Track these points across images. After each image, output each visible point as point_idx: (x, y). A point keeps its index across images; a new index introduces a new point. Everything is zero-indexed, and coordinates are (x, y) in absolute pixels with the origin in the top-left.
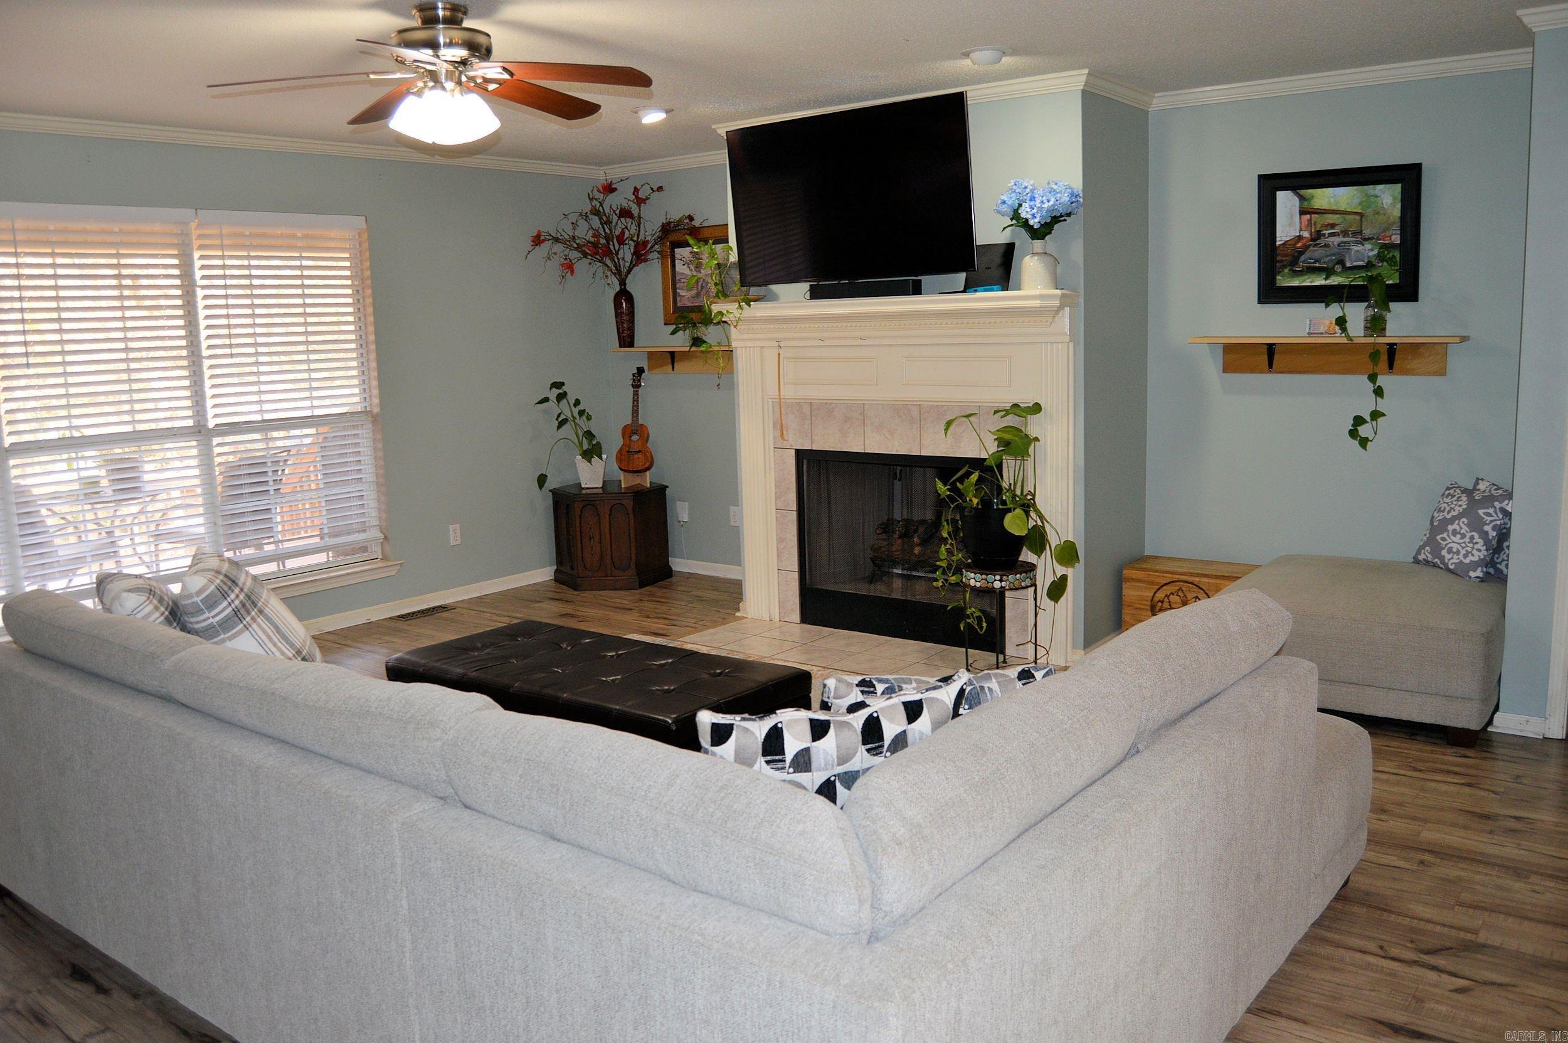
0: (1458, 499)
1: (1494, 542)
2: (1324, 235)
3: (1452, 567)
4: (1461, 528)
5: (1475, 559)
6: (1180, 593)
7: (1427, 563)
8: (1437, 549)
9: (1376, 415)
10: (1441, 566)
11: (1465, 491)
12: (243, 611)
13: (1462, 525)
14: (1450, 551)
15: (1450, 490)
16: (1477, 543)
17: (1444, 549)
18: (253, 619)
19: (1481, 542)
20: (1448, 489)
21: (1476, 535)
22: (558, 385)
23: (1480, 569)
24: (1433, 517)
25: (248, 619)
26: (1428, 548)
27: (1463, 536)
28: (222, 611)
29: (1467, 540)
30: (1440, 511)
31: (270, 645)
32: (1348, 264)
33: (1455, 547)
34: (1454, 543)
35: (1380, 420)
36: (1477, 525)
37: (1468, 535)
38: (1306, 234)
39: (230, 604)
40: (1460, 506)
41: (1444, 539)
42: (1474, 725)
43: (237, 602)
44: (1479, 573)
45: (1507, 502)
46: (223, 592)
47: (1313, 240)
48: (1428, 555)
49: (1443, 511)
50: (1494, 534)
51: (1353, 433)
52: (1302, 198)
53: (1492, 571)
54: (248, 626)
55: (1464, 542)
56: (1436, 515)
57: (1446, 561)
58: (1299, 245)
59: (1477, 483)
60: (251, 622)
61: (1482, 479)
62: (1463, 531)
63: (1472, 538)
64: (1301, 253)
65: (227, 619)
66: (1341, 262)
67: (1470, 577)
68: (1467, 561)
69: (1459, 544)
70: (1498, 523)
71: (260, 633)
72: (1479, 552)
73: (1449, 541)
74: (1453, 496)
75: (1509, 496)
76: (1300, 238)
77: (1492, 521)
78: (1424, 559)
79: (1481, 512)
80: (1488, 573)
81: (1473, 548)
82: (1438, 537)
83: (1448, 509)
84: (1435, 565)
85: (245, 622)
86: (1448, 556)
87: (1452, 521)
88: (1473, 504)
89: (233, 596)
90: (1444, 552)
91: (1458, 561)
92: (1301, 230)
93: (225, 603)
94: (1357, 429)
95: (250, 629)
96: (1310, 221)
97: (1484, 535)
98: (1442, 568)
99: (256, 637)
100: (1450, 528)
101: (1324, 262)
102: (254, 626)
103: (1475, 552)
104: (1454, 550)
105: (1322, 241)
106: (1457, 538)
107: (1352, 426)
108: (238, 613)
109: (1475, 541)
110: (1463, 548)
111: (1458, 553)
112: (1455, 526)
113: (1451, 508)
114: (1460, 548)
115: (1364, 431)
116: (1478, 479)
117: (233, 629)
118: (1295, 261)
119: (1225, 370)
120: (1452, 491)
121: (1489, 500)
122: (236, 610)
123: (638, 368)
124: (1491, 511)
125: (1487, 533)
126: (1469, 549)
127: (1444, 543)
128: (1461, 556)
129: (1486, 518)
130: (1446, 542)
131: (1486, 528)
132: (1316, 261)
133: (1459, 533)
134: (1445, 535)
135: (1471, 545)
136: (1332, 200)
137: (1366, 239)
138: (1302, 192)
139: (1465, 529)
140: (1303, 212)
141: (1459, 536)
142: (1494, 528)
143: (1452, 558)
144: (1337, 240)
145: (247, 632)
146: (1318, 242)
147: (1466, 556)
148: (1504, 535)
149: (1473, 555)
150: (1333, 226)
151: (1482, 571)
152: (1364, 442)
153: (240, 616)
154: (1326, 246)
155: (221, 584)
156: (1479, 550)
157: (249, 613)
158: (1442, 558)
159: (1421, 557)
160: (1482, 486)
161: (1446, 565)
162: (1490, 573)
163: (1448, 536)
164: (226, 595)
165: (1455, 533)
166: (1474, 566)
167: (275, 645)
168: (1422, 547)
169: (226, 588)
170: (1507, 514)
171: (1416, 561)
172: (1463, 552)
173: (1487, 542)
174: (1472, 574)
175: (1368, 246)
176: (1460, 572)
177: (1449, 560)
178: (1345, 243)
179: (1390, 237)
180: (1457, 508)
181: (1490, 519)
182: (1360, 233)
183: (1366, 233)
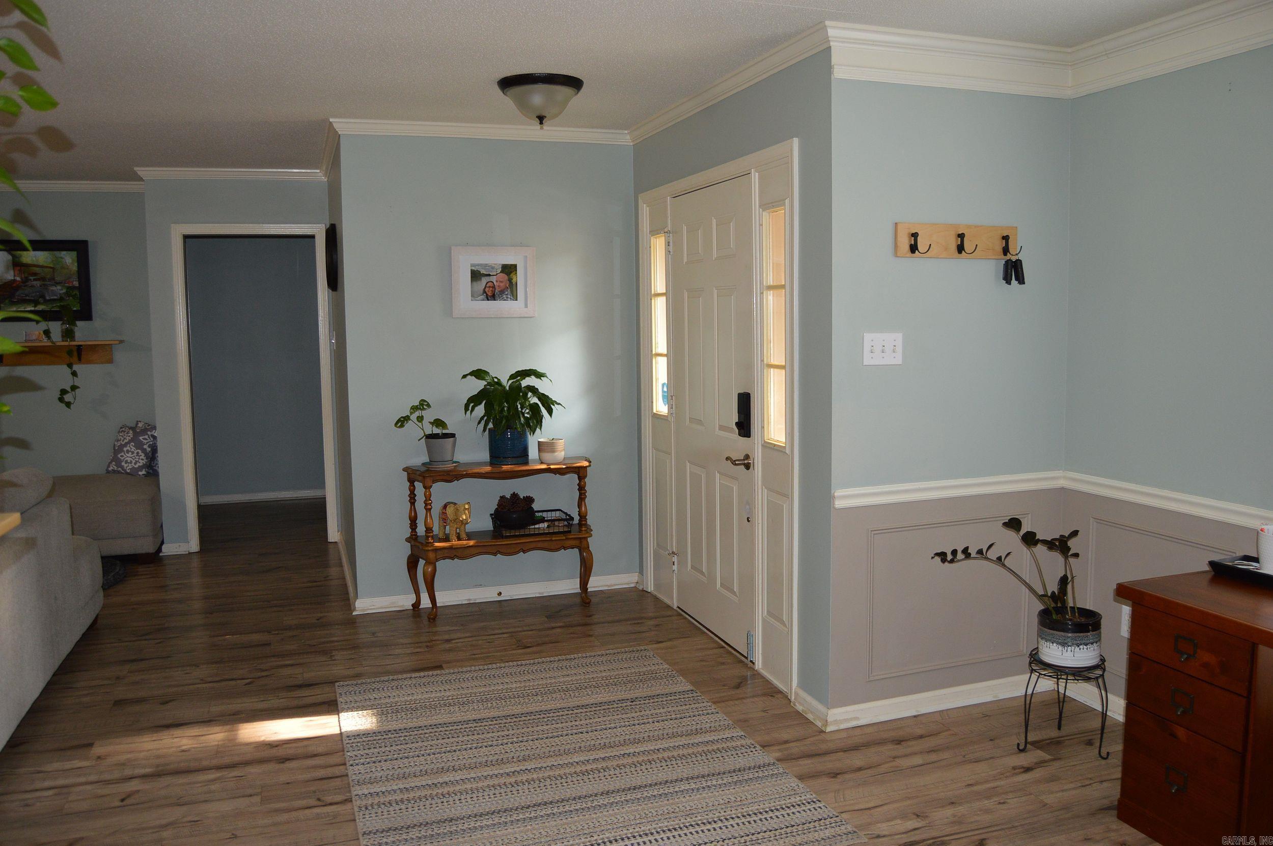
0: (128, 433)
1: (150, 454)
2: (31, 279)
3: (129, 471)
4: (131, 448)
5: (141, 464)
7: (114, 471)
8: (118, 462)
9: (74, 388)
10: (123, 472)
11: (131, 428)
13: (131, 447)
14: (126, 462)
15: (123, 429)
16: (141, 455)
17: (123, 461)
19: (143, 455)
20: (121, 428)
21: (140, 451)
23: (144, 470)
24: (115, 445)
26: (114, 463)
27: (133, 453)
29: (135, 454)
30: (118, 441)
32: (48, 298)
33: (129, 459)
34: (128, 457)
35: (77, 390)
36: (139, 446)
37: (136, 452)
40: (129, 436)
41: (122, 456)
42: (151, 549)
44: (144, 472)
45: (154, 431)
47: (23, 282)
48: (115, 467)
49: (120, 441)
50: (150, 449)
51: (61, 400)
52: (14, 256)
53: (151, 471)
55: (134, 456)
56: (116, 443)
59: (137, 424)
61: (140, 422)
62: (132, 450)
63: (138, 453)
64: (15, 290)
66: (43, 296)
67: (139, 475)
68: (136, 466)
69: (131, 457)
70: (151, 443)
72: (142, 461)
73: (125, 456)
74: (124, 432)
75: (154, 428)
77: (147, 443)
78: (112, 470)
79: (141, 438)
80: (148, 473)
81: (139, 459)
82: (119, 456)
83: (122, 439)
84: (119, 472)
86: (126, 465)
87: (125, 445)
88: (136, 435)
90: (123, 464)
91: (131, 467)
94: (64, 398)
97: (144, 451)
98: (123, 473)
100: (125, 449)
101: (32, 297)
103: (140, 461)
104: (129, 461)
105: (29, 283)
106: (130, 455)
107: (60, 395)
109: (139, 455)
110: (134, 459)
111: (131, 463)
112: (128, 448)
113: (124, 438)
114: (132, 460)
115: (68, 398)
116: (138, 421)
118: (13, 296)
120: (124, 429)
121: (144, 431)
124: (146, 437)
125: (146, 449)
126: (137, 460)
127: (122, 458)
128: (133, 464)
129: (144, 441)
130: (123, 458)
131: (145, 447)
132: (26, 295)
133: (130, 451)
134: (123, 454)
135: (138, 457)
136: (34, 259)
137: (57, 283)
139: (133, 449)
141: (130, 453)
142: (149, 447)
143: (128, 466)
144: (39, 283)
146: (27, 284)
147: (135, 464)
148: (154, 450)
149: (139, 463)
150: (35, 274)
151: (146, 471)
152: (68, 405)
154: (32, 286)
156: (142, 459)
158: (122, 467)
159: (110, 469)
160: (140, 425)
161: (125, 470)
162: (150, 473)
163: (125, 453)
165: (128, 451)
166: (141, 468)
168: (110, 463)
170: (155, 438)
171: (108, 472)
172: (134, 461)
173: (146, 454)
174: (140, 473)
175: (59, 287)
176: (133, 473)
177: (126, 467)
178: (44, 285)
179: (72, 282)
180: (127, 438)
181: (146, 441)
182: (54, 279)
183: (58, 279)
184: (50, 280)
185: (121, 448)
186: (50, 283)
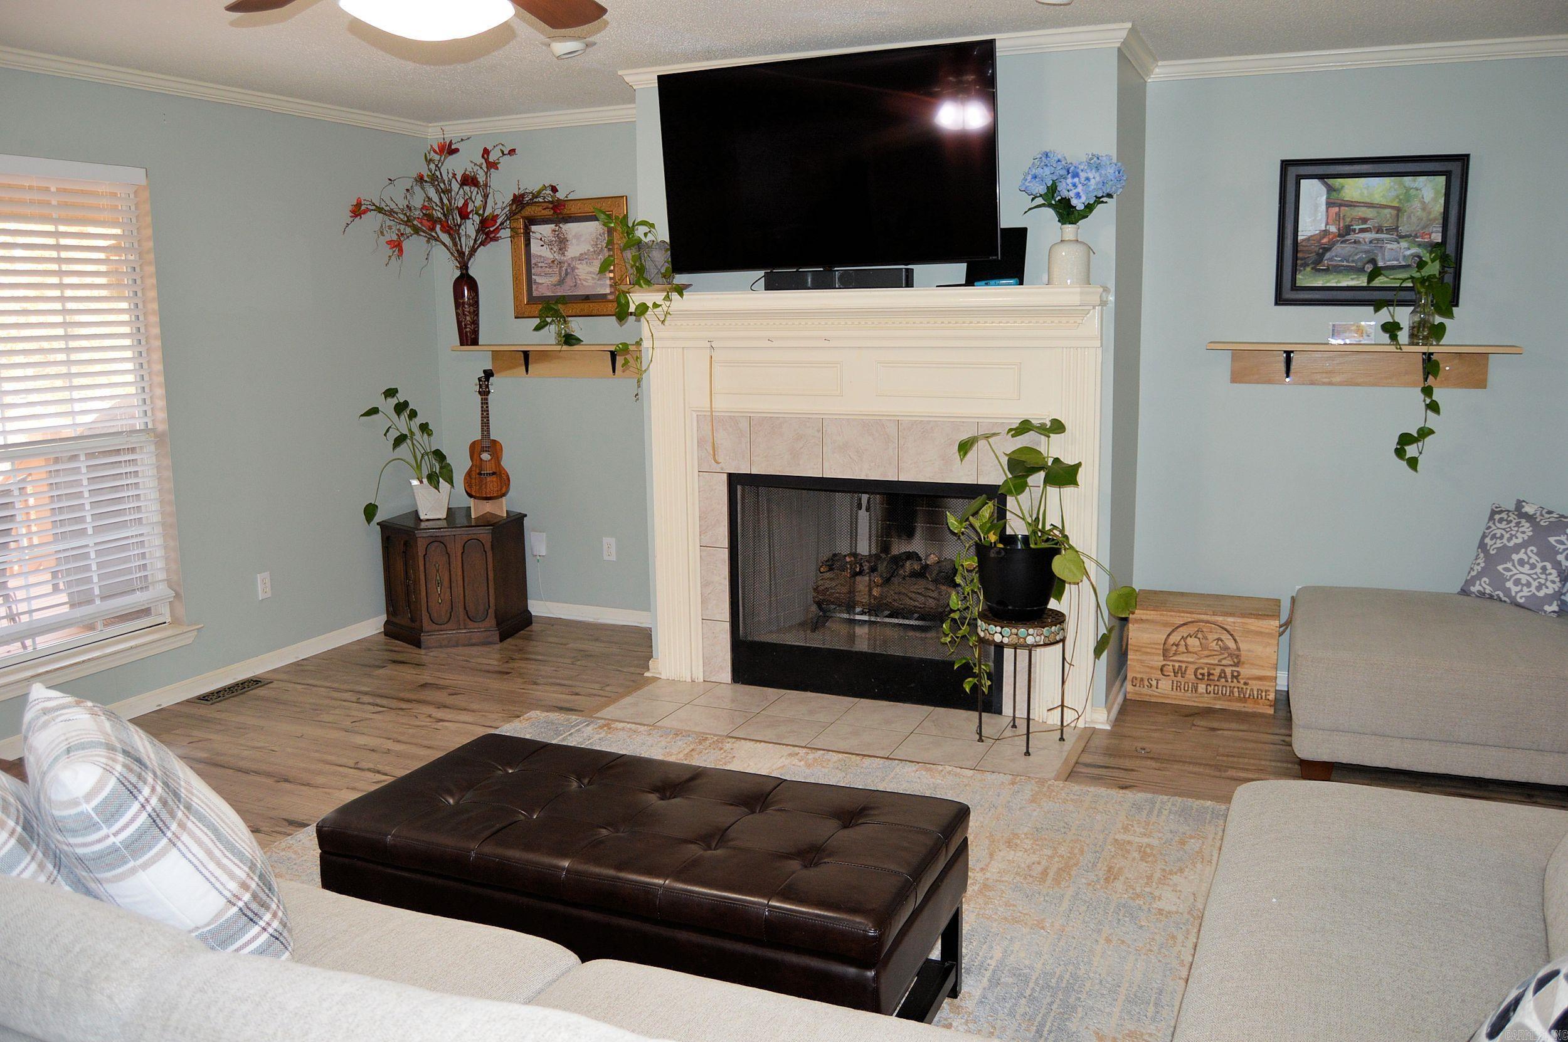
2: (1355, 230)
3: (1522, 601)
4: (1530, 558)
5: (1550, 591)
6: (1200, 635)
7: (1486, 593)
8: (1499, 581)
9: (1426, 432)
10: (1508, 600)
12: (165, 815)
13: (1531, 554)
14: (1517, 582)
16: (1550, 574)
17: (1509, 580)
18: (182, 825)
19: (1554, 572)
21: (1548, 565)
22: (390, 393)
23: (1555, 603)
24: (1485, 544)
25: (174, 827)
26: (1485, 579)
27: (1533, 567)
28: (133, 820)
29: (1538, 570)
31: (212, 866)
32: (1382, 264)
33: (1524, 579)
34: (1522, 573)
35: (1430, 437)
36: (1547, 554)
37: (1539, 565)
38: (1333, 229)
39: (143, 806)
41: (1508, 570)
43: (154, 801)
44: (1554, 608)
46: (130, 787)
47: (1340, 235)
48: (1488, 588)
51: (1400, 453)
52: (1330, 189)
54: (175, 840)
55: (1536, 573)
57: (1513, 594)
58: (1325, 240)
60: (179, 831)
62: (1532, 561)
63: (1544, 569)
64: (1327, 250)
65: (140, 834)
67: (1545, 612)
68: (1539, 594)
69: (1529, 575)
71: (195, 848)
73: (1515, 571)
76: (1325, 233)
79: (1552, 540)
81: (1546, 580)
82: (1499, 568)
85: (169, 834)
86: (1514, 589)
87: (1517, 548)
88: (1540, 531)
89: (146, 791)
90: (1509, 584)
91: (1529, 594)
92: (1327, 224)
93: (136, 806)
94: (1405, 450)
95: (179, 844)
96: (1338, 214)
98: (1505, 601)
99: (189, 856)
100: (1515, 557)
102: (185, 837)
103: (1549, 584)
104: (1524, 582)
105: (1352, 237)
106: (1526, 569)
107: (1398, 444)
108: (158, 821)
109: (1547, 572)
110: (1534, 579)
111: (1529, 585)
112: (1522, 555)
113: (1512, 535)
114: (1531, 580)
115: (1412, 450)
117: (150, 848)
118: (1320, 257)
119: (1234, 380)
122: (154, 814)
123: (485, 371)
125: (1560, 563)
126: (1543, 581)
127: (1509, 574)
128: (1533, 589)
129: (1559, 546)
130: (1511, 573)
132: (1344, 259)
133: (1528, 563)
134: (1509, 565)
135: (1544, 576)
136: (1365, 192)
137: (1403, 237)
138: (1330, 181)
139: (1534, 559)
140: (1329, 204)
141: (1527, 567)
142: (1566, 558)
143: (1521, 591)
144: (1368, 236)
145: (174, 850)
146: (1348, 237)
147: (1539, 588)
149: (1547, 588)
150: (1364, 220)
151: (1558, 605)
152: (1412, 463)
153: (161, 824)
154: (1356, 242)
155: (125, 772)
156: (1553, 582)
157: (173, 815)
158: (1507, 592)
160: (1529, 509)
161: (1514, 599)
163: (1514, 565)
164: (135, 792)
165: (1522, 562)
166: (1549, 599)
167: (219, 864)
169: (134, 779)
171: (1467, 593)
172: (1534, 584)
173: (1561, 573)
174: (1547, 608)
175: (1404, 244)
176: (1531, 607)
177: (1517, 593)
178: (1378, 240)
179: (1430, 234)
180: (1519, 535)
181: (1562, 547)
182: (1396, 229)
183: (1403, 230)
184: (1389, 231)
185: (1505, 554)
186: (1389, 236)
